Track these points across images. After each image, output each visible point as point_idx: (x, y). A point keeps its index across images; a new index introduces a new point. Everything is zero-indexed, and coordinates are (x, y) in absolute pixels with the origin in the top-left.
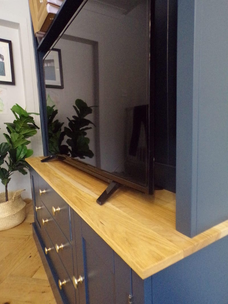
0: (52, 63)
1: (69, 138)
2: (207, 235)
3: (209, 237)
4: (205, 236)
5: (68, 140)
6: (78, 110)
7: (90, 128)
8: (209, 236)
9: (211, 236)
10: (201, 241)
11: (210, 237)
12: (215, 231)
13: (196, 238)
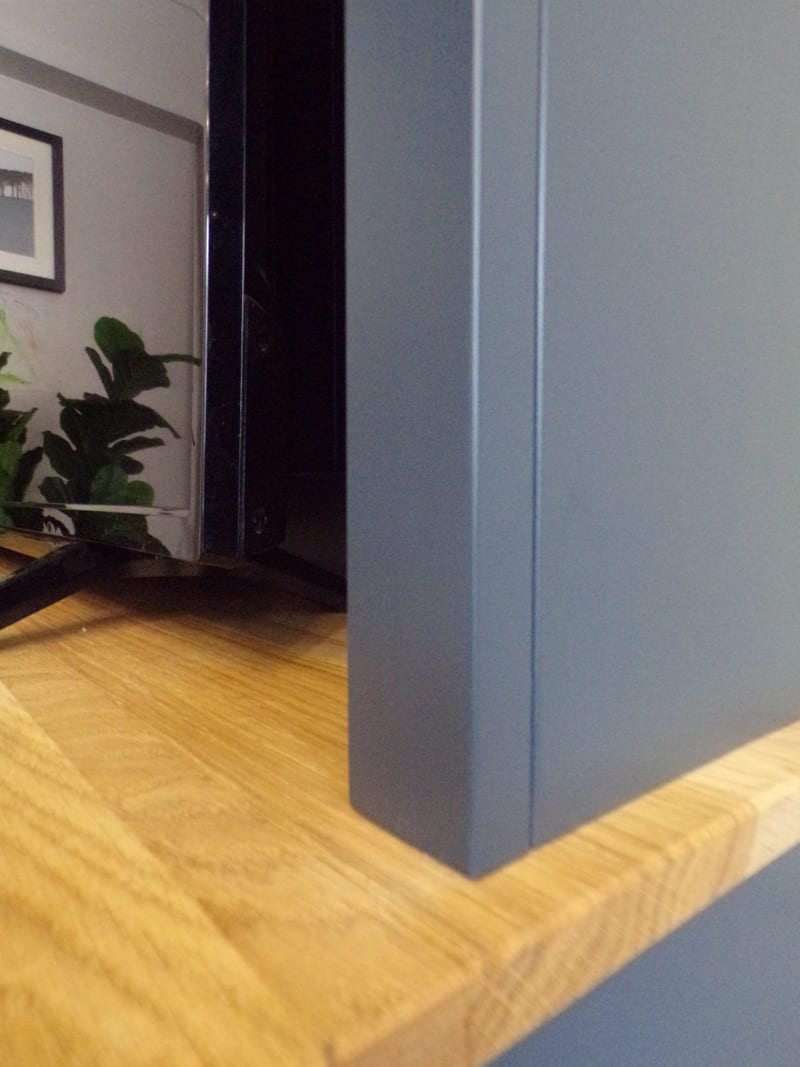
0: (23, 184)
1: (53, 474)
2: (637, 840)
3: (654, 862)
4: (617, 853)
5: (49, 481)
6: (109, 365)
7: (157, 442)
8: (656, 848)
9: (676, 850)
10: (580, 906)
11: (670, 861)
12: (709, 809)
13: (528, 872)
